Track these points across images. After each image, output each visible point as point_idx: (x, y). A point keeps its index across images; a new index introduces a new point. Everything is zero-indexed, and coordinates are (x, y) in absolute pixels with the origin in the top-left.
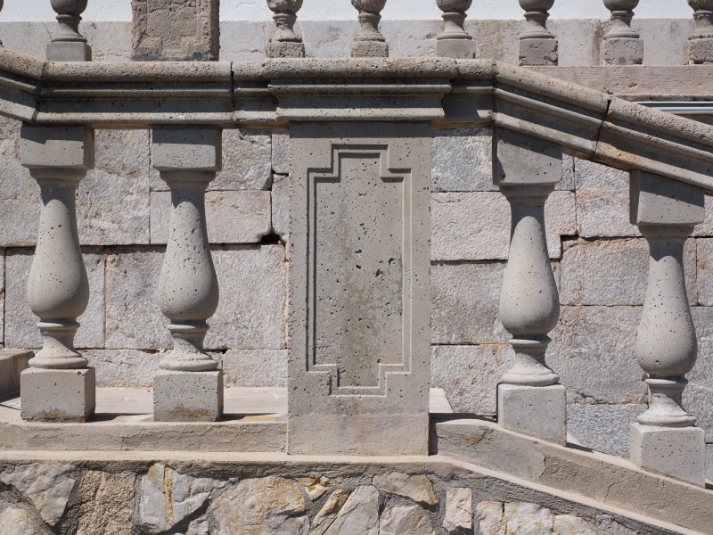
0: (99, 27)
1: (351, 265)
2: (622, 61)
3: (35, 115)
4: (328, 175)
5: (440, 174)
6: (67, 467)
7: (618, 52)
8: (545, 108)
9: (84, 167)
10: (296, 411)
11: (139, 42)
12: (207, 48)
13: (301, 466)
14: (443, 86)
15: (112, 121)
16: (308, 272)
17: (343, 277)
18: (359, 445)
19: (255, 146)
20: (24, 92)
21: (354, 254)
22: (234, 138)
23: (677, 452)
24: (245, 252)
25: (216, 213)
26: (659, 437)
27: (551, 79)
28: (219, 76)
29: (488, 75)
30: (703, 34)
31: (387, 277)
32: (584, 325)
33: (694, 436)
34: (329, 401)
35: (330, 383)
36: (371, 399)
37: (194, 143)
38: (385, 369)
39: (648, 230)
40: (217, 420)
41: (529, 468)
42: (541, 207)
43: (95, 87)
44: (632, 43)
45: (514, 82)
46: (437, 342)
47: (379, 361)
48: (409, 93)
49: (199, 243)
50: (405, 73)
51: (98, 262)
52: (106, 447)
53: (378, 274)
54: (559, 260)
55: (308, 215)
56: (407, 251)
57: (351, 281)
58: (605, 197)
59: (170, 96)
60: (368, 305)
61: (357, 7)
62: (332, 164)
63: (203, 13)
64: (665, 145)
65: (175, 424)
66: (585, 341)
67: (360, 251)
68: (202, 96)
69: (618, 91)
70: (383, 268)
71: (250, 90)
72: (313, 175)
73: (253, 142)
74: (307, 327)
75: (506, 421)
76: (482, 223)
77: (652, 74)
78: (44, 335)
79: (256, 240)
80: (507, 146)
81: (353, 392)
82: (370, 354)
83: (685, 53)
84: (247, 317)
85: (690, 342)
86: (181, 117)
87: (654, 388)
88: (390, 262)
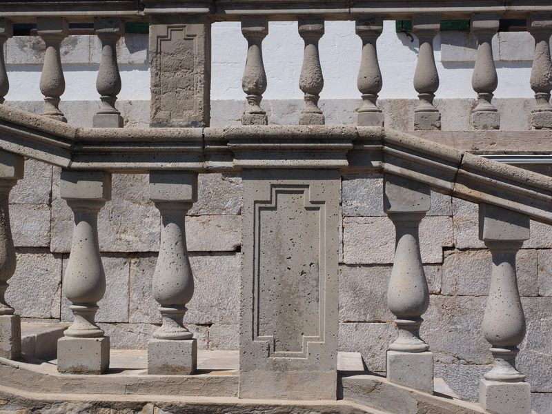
0: (133, 104)
1: (284, 267)
2: (485, 127)
3: (70, 164)
4: (268, 205)
5: (359, 204)
6: (87, 405)
7: (483, 121)
8: (418, 159)
9: (104, 199)
10: (245, 368)
11: (155, 114)
12: (201, 118)
13: (247, 406)
14: (347, 144)
15: (122, 168)
16: (254, 272)
17: (278, 275)
18: (288, 393)
19: (233, 184)
20: (63, 148)
21: (286, 260)
22: (219, 179)
23: (511, 400)
24: (225, 257)
25: (205, 230)
26: (499, 389)
27: (423, 140)
28: (195, 138)
29: (378, 137)
30: (542, 109)
31: (308, 276)
32: (458, 309)
33: (523, 389)
34: (268, 361)
35: (269, 349)
36: (297, 360)
37: (177, 183)
38: (306, 340)
39: (492, 245)
40: (191, 374)
41: (407, 410)
42: (416, 228)
43: (110, 145)
44: (492, 115)
45: (397, 142)
46: (357, 320)
47: (302, 334)
48: (324, 149)
49: (180, 251)
50: (321, 135)
51: (125, 263)
52: (115, 392)
53: (302, 273)
54: (441, 264)
55: (254, 233)
56: (323, 257)
57: (284, 278)
58: (473, 221)
59: (161, 151)
60: (295, 296)
61: (303, 91)
62: (271, 198)
63: (198, 95)
64: (501, 185)
65: (162, 376)
66: (459, 320)
67: (290, 258)
68: (183, 151)
69: (482, 148)
70: (306, 269)
71: (216, 147)
72: (258, 205)
73: (231, 182)
74: (253, 310)
75: (391, 377)
76: (388, 238)
77: (506, 136)
78: (74, 314)
79: (233, 249)
80: (392, 186)
81: (284, 355)
82: (297, 329)
83: (529, 122)
84: (226, 302)
85: (520, 322)
86: (169, 165)
87: (496, 355)
88: (310, 265)
